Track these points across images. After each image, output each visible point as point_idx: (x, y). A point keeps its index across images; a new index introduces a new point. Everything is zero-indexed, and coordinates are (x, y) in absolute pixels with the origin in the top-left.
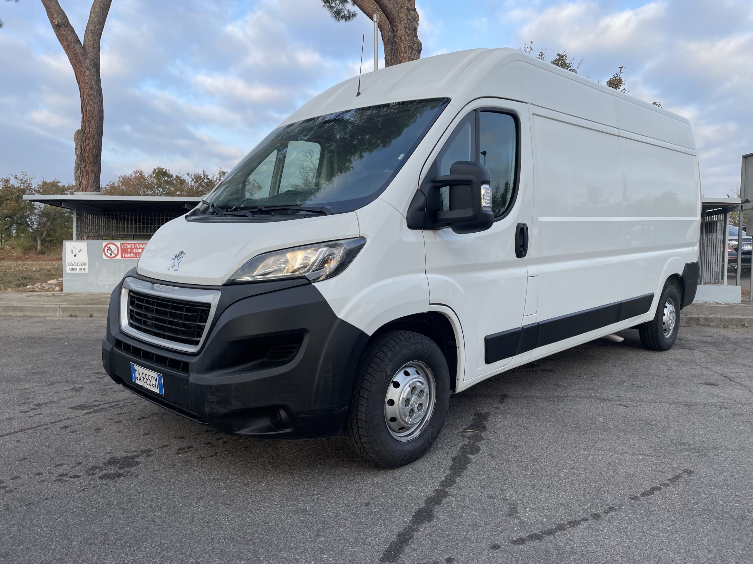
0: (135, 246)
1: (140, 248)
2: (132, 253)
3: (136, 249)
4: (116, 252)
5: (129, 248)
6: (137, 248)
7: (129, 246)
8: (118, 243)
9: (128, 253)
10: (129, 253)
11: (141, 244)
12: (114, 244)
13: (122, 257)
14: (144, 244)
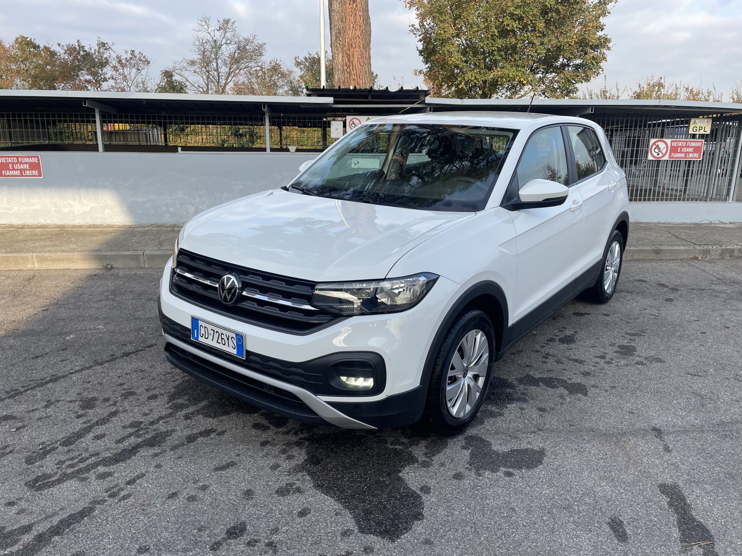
1: (26, 163)
3: (20, 164)
7: (10, 161)
9: (9, 170)
10: (11, 170)
11: (27, 157)
14: (32, 157)
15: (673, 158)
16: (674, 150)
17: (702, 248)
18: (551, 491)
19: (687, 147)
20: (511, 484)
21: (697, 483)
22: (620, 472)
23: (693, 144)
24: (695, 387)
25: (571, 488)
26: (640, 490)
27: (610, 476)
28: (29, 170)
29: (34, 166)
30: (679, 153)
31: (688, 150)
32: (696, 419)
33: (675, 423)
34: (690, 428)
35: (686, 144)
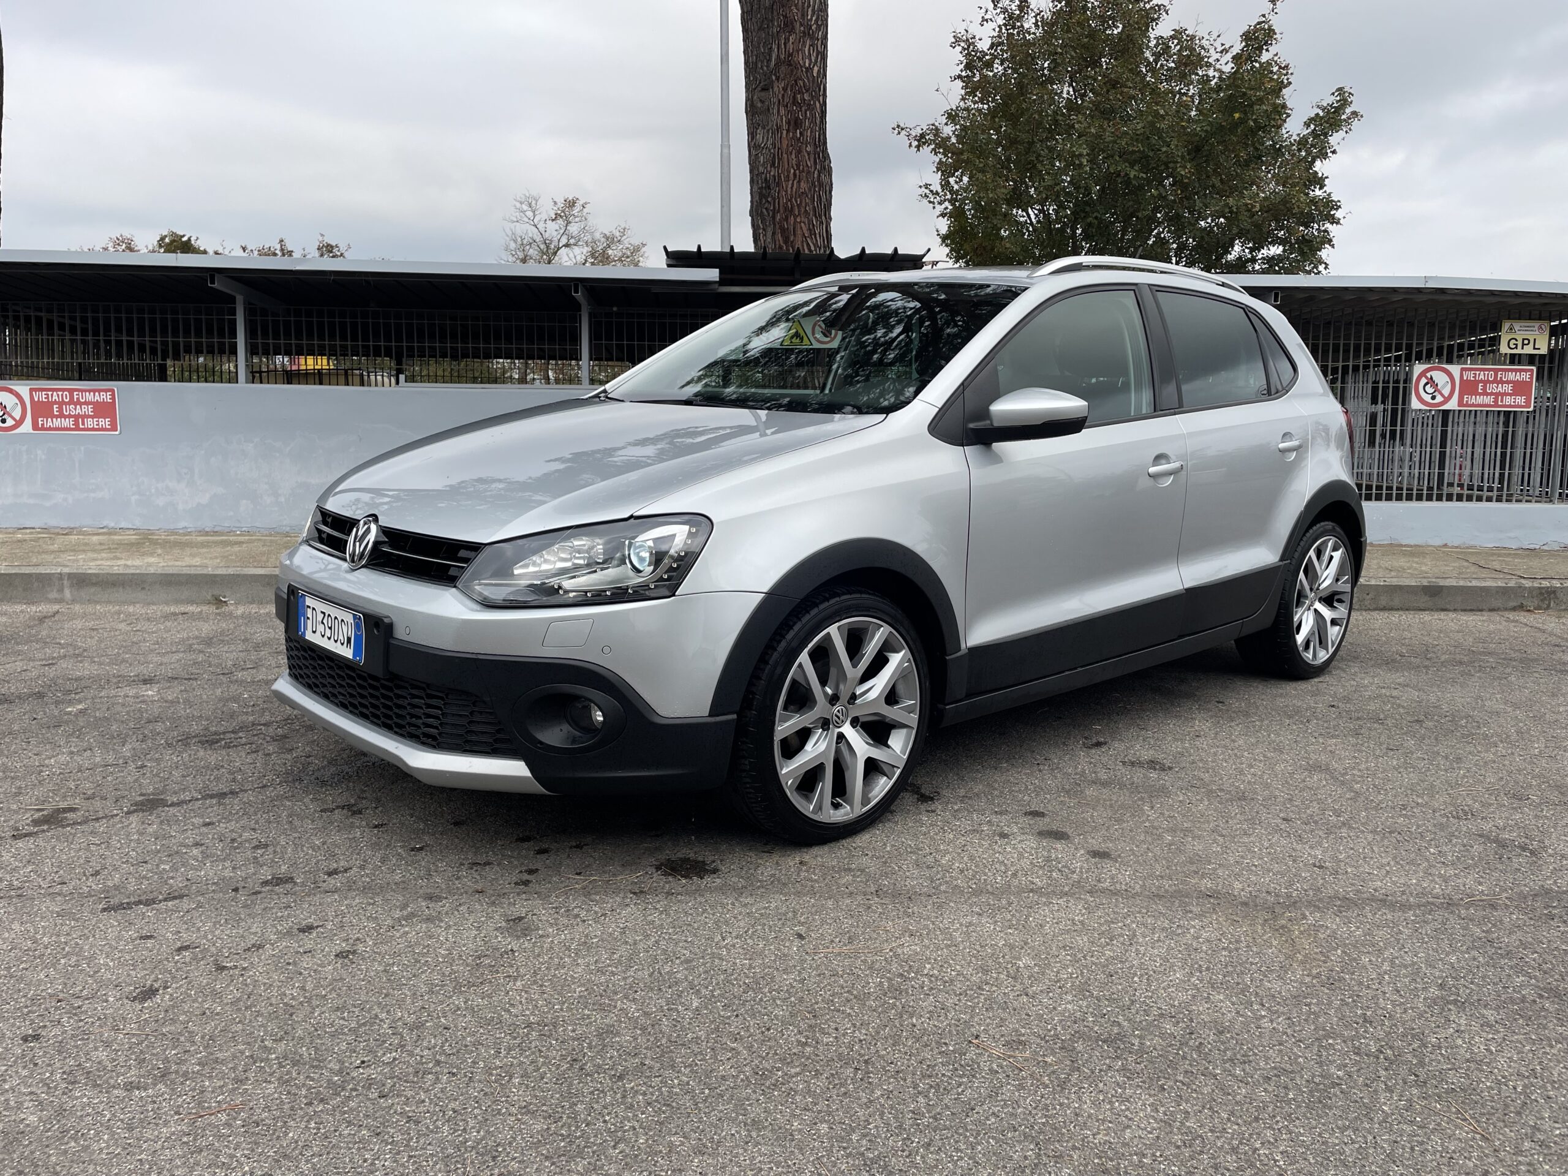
0: (72, 397)
1: (87, 403)
2: (65, 417)
3: (75, 404)
4: (17, 414)
5: (56, 402)
6: (79, 403)
7: (55, 397)
8: (23, 388)
9: (53, 416)
10: (57, 417)
11: (90, 391)
12: (11, 391)
13: (35, 426)
14: (99, 391)
15: (1467, 405)
16: (1469, 388)
17: (1536, 585)
18: (1081, 1007)
19: (1495, 381)
20: (983, 990)
21: (1461, 1006)
22: (1266, 976)
23: (1511, 376)
24: (1487, 826)
25: (1133, 1002)
26: (1310, 1013)
27: (1238, 984)
28: (92, 417)
29: (105, 410)
30: (1480, 394)
31: (1500, 389)
32: (1480, 884)
33: (1424, 888)
34: (1462, 899)
35: (1496, 376)
